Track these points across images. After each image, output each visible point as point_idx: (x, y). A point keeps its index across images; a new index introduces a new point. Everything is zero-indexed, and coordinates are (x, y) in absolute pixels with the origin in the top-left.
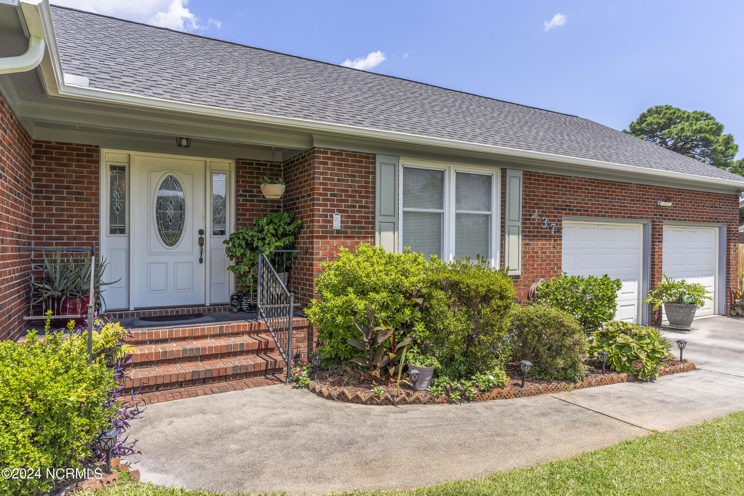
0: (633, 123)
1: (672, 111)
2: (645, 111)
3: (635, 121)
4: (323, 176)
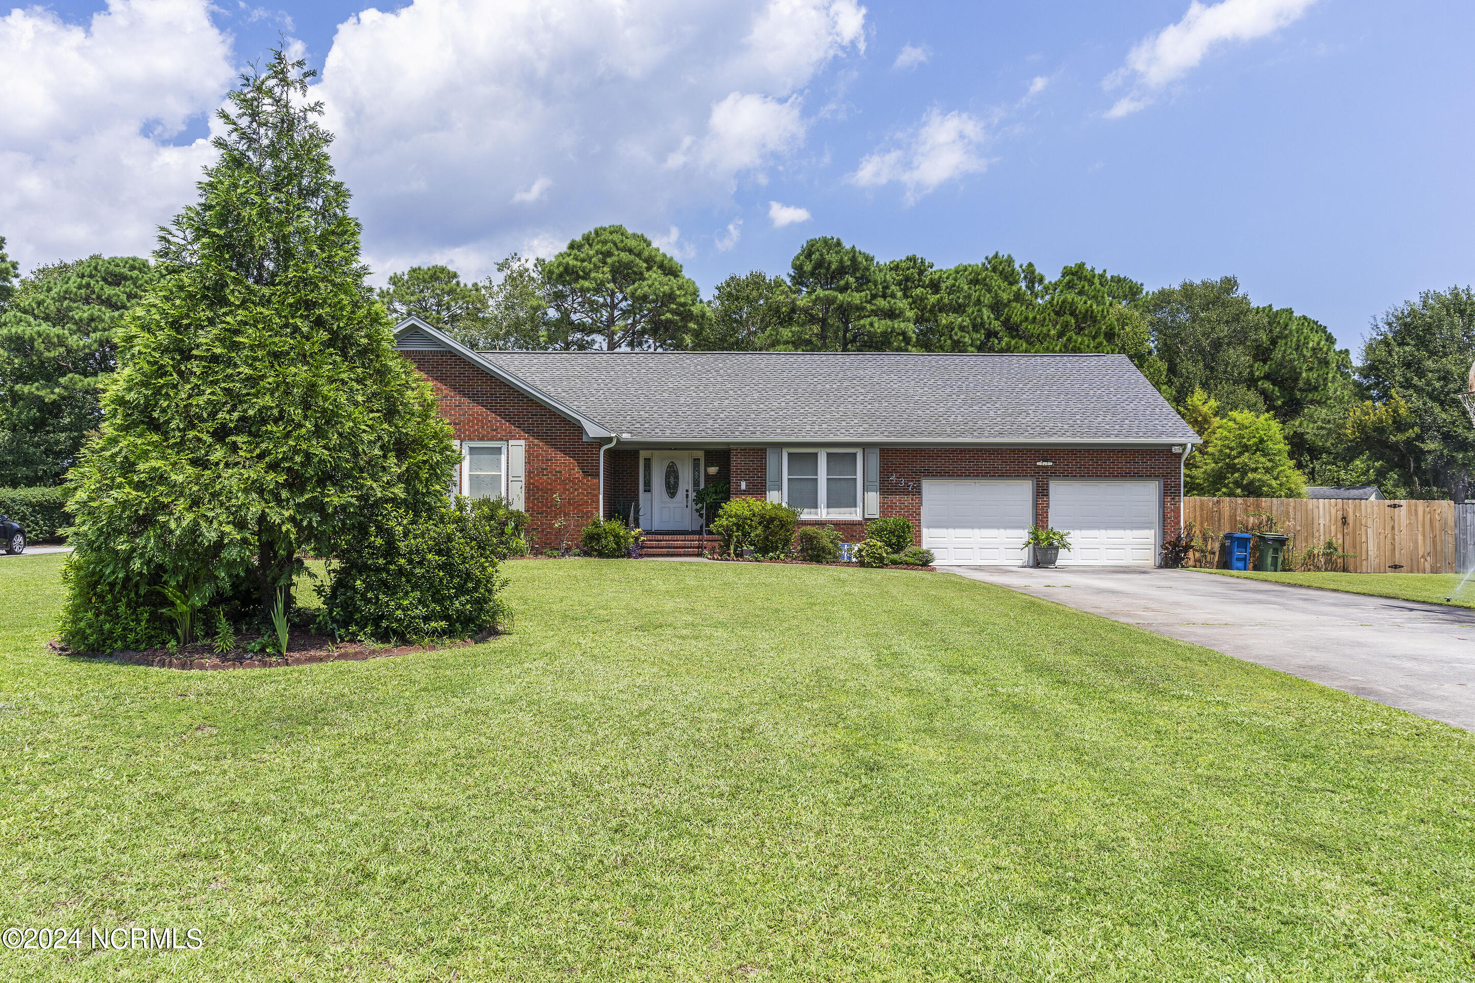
4: (736, 462)
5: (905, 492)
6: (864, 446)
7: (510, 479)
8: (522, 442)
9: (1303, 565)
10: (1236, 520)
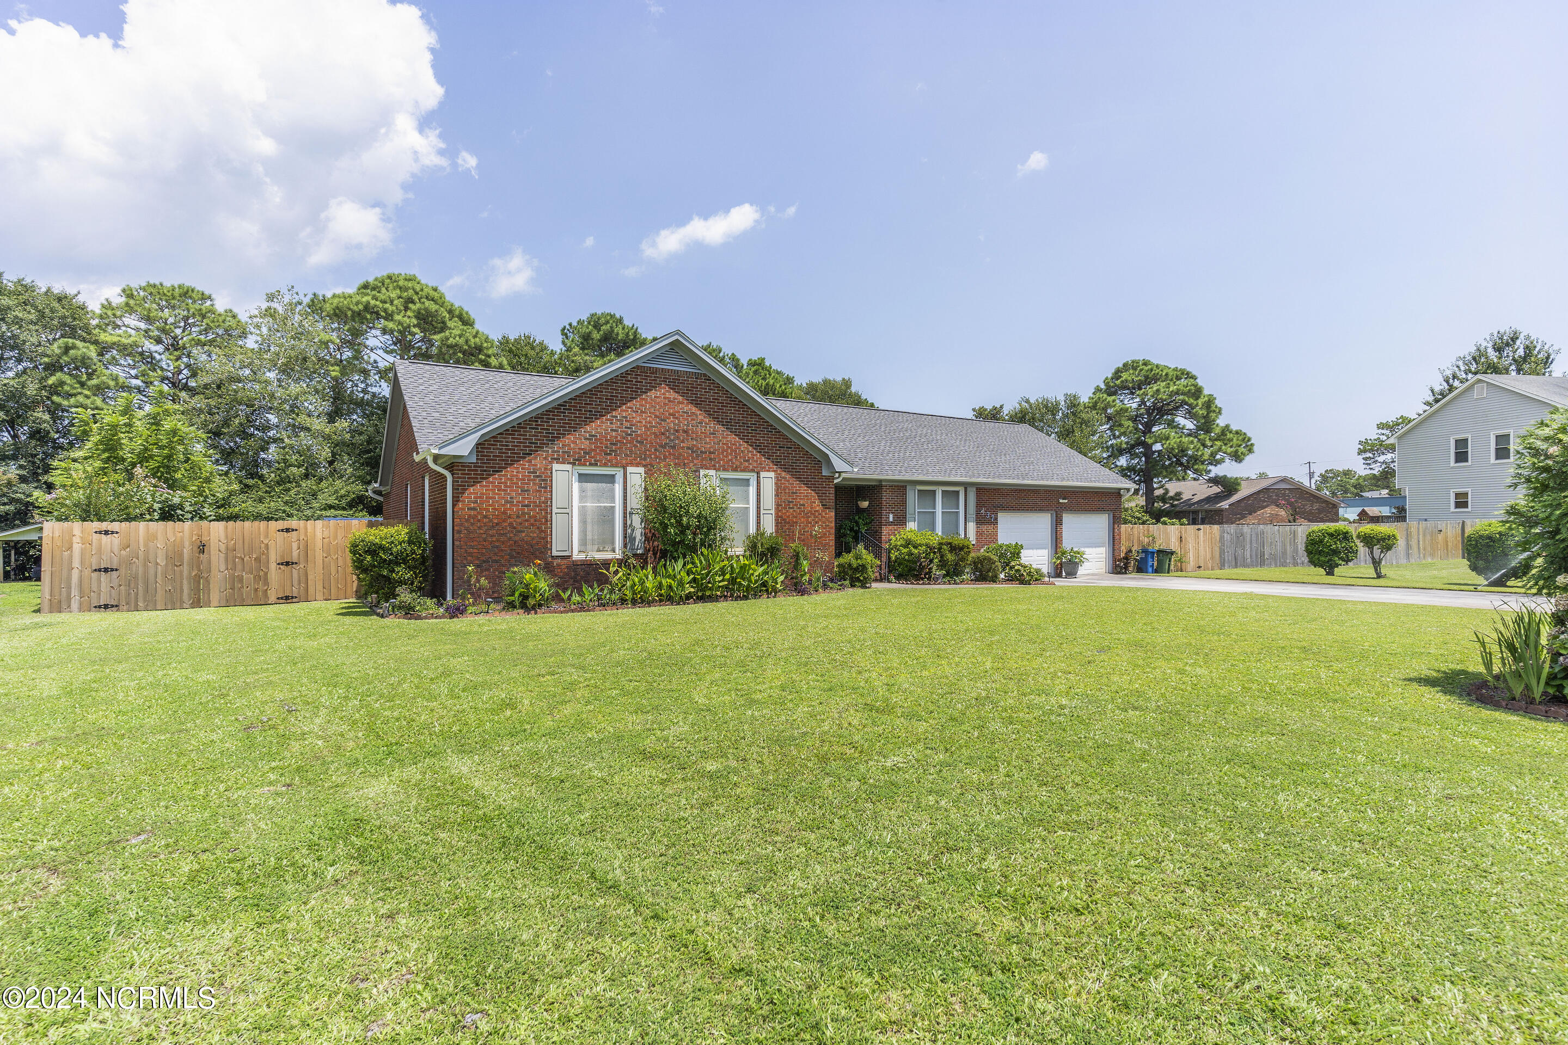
0: (1107, 378)
1: (1149, 367)
2: (1121, 366)
3: (1110, 376)
4: (886, 496)
5: (990, 523)
6: (966, 485)
7: (762, 511)
8: (772, 474)
10: (1140, 540)
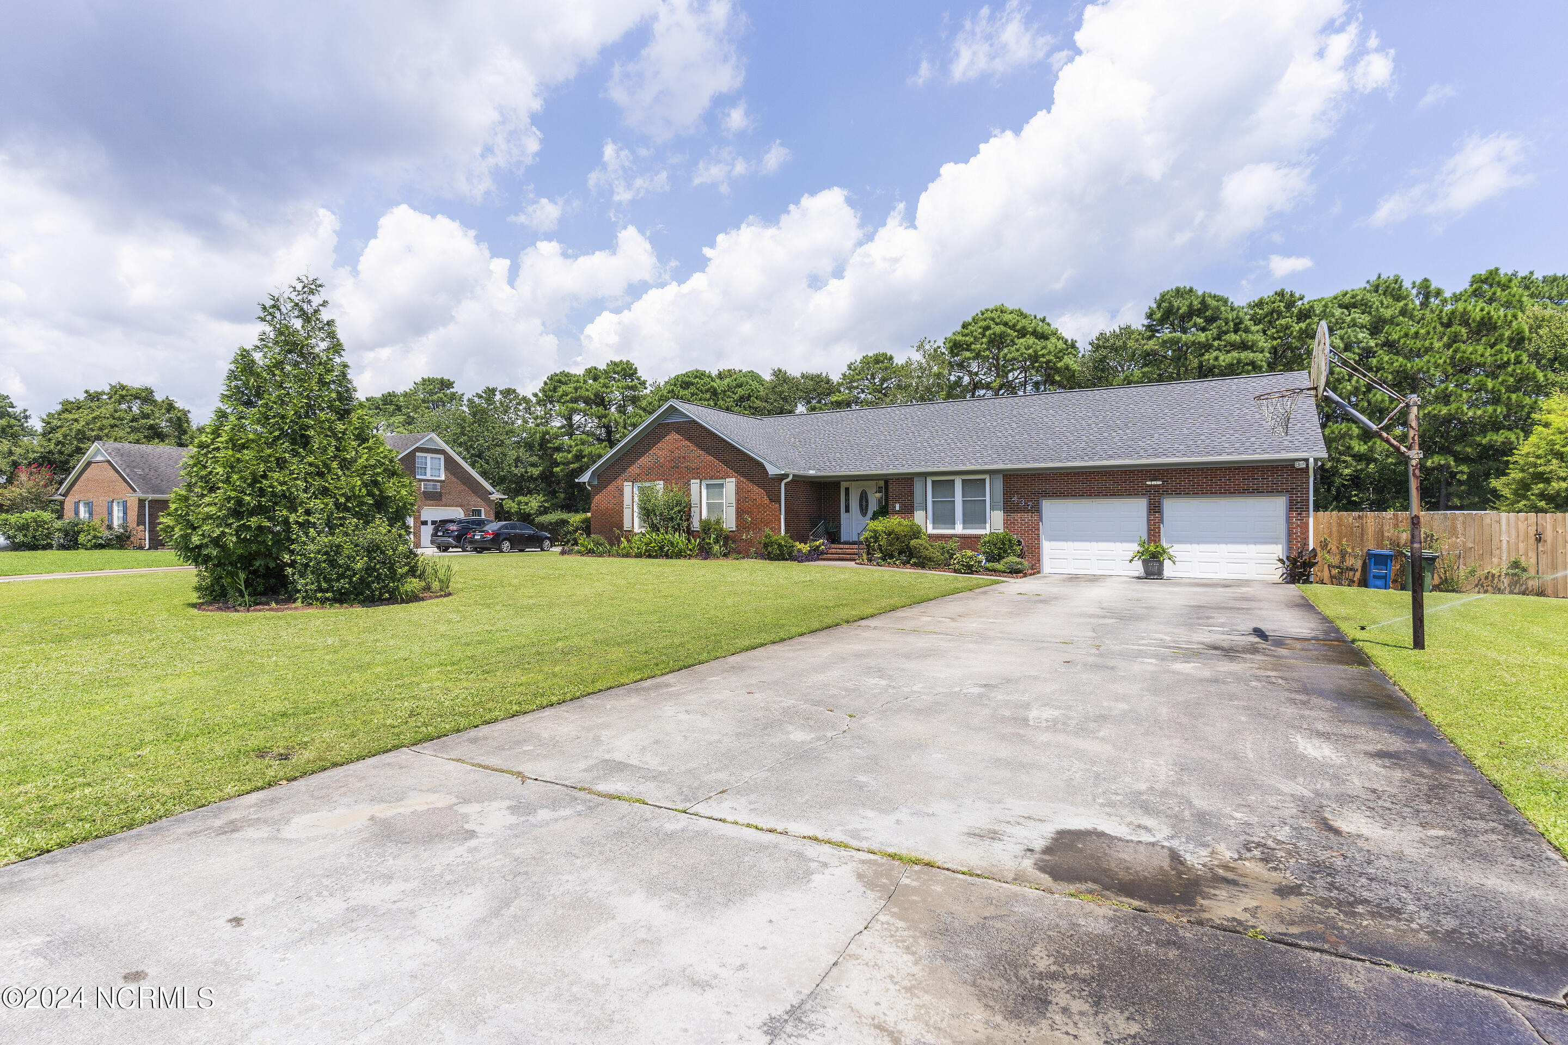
4: (892, 489)
5: (1027, 510)
6: (991, 472)
7: (728, 505)
8: (734, 479)
9: (1477, 586)
10: (1383, 535)
